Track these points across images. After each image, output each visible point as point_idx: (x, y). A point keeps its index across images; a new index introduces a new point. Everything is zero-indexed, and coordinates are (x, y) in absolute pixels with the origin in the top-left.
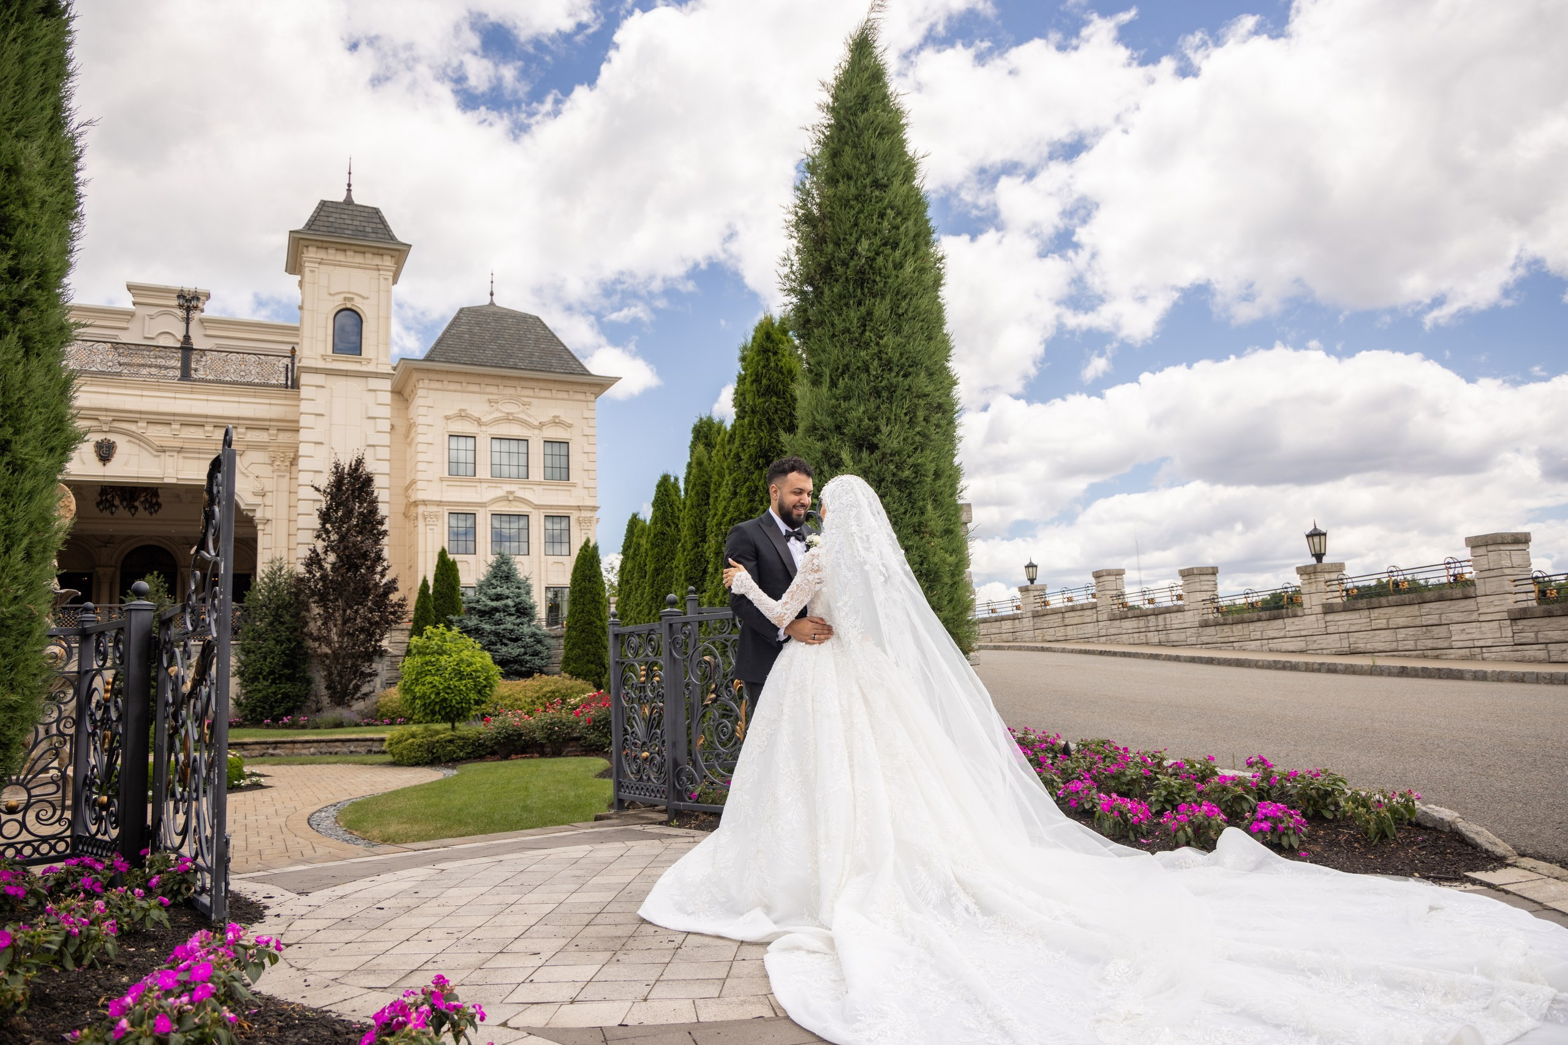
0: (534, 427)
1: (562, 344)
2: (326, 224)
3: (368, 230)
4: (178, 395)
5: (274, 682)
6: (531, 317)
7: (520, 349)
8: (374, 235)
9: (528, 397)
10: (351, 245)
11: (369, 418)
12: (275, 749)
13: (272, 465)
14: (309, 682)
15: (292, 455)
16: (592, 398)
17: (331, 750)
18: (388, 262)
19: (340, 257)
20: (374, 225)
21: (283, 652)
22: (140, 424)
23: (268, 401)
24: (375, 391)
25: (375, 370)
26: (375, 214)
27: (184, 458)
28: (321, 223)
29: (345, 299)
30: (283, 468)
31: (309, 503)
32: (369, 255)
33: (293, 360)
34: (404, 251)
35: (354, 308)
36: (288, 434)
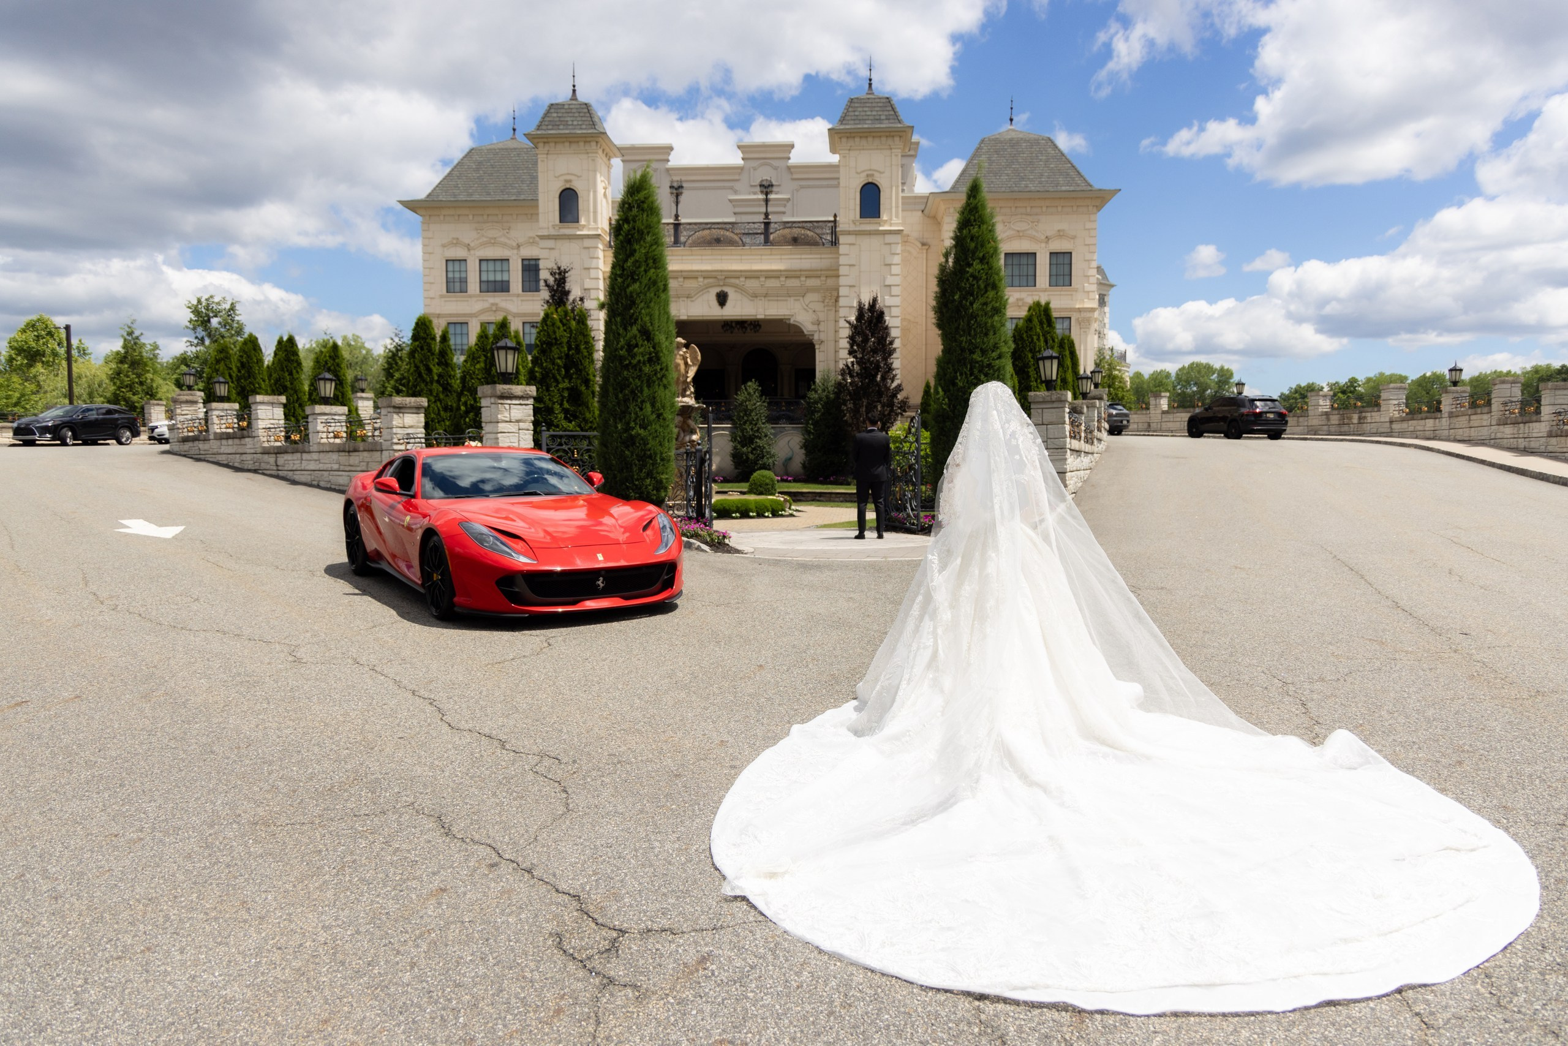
0: (1041, 241)
2: (852, 118)
3: (883, 117)
4: (763, 257)
6: (1042, 138)
7: (1031, 172)
8: (886, 122)
9: (1037, 214)
10: (870, 132)
13: (823, 302)
15: (836, 295)
16: (1095, 210)
18: (898, 142)
19: (864, 142)
20: (887, 113)
21: (831, 433)
23: (819, 256)
24: (889, 244)
25: (889, 229)
26: (888, 103)
27: (769, 300)
28: (849, 118)
29: (868, 176)
30: (830, 304)
31: (846, 332)
32: (884, 138)
33: (835, 223)
34: (908, 131)
35: (874, 182)
36: (833, 280)
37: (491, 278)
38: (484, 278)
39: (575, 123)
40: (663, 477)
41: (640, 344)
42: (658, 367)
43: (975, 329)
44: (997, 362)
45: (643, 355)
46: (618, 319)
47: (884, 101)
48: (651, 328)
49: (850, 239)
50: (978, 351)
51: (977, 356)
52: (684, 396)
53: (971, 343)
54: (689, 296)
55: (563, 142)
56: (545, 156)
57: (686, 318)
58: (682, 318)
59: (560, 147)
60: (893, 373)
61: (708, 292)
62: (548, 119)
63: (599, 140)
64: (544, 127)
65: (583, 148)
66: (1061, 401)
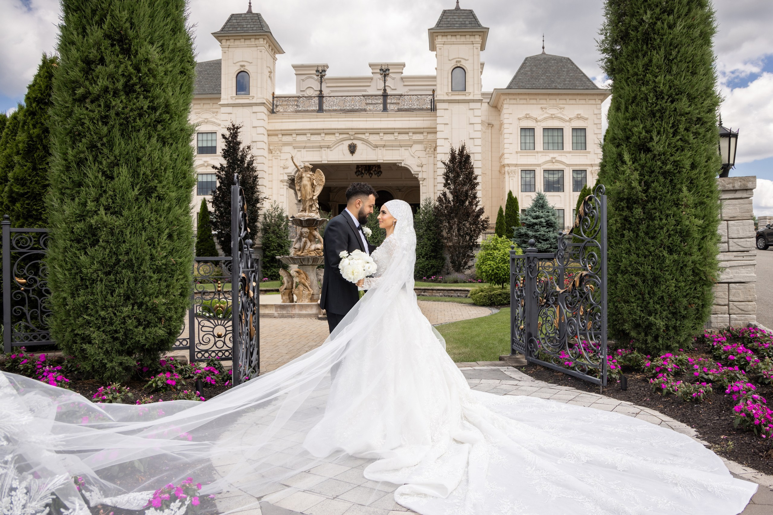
0: (566, 121)
1: (582, 73)
2: (446, 23)
3: (467, 22)
4: (382, 119)
5: (427, 259)
6: (564, 58)
7: (559, 78)
8: (470, 26)
9: (563, 104)
10: (458, 30)
12: (424, 292)
13: (425, 151)
14: (443, 259)
15: (434, 145)
16: (599, 102)
17: (449, 294)
18: (478, 39)
19: (453, 39)
20: (470, 20)
21: (431, 245)
22: (366, 135)
23: (422, 119)
24: (473, 109)
25: (473, 98)
26: (470, 13)
27: (386, 150)
28: (444, 23)
29: (457, 62)
30: (430, 152)
31: (442, 170)
32: (468, 37)
33: (434, 96)
34: (486, 32)
35: (461, 66)
36: (432, 135)
37: (205, 145)
38: (200, 145)
39: (249, 26)
40: (156, 301)
47: (468, 12)
49: (444, 106)
52: (310, 211)
54: (328, 147)
55: (240, 39)
56: (227, 49)
57: (326, 162)
58: (323, 162)
59: (237, 43)
60: (477, 200)
61: (343, 144)
62: (230, 24)
63: (266, 37)
64: (226, 29)
65: (254, 43)
66: (747, 190)
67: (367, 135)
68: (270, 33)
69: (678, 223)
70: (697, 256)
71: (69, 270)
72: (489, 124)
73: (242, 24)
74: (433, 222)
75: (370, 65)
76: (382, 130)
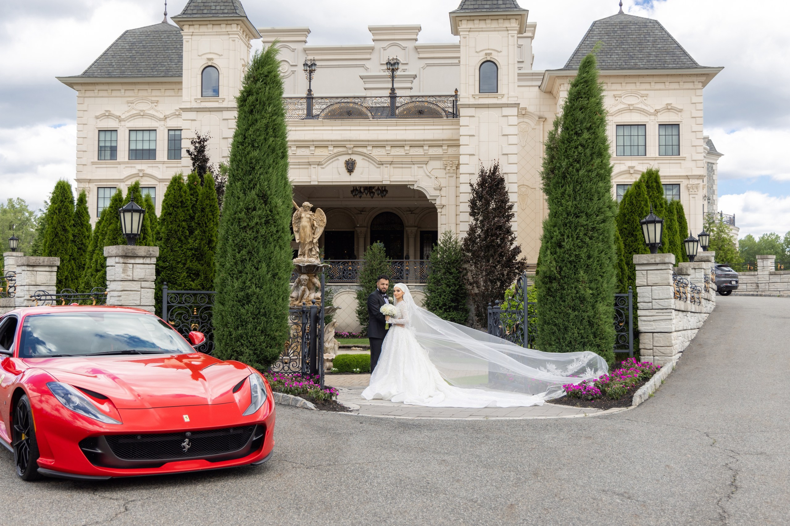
0: (650, 114)
1: (675, 42)
4: (389, 128)
5: (445, 310)
6: (651, 21)
7: (640, 51)
8: (503, 6)
9: (646, 90)
10: (488, 16)
11: (504, 135)
13: (445, 169)
15: (457, 162)
18: (514, 24)
19: (482, 25)
21: (451, 292)
22: (368, 148)
23: (441, 127)
24: (507, 116)
25: (507, 102)
27: (394, 168)
29: (486, 54)
30: (452, 171)
31: (467, 196)
32: (501, 21)
33: (456, 98)
34: (524, 14)
35: (492, 60)
36: (455, 149)
39: (218, 8)
40: (277, 334)
41: (258, 208)
42: (274, 229)
43: (580, 194)
44: (602, 225)
45: (260, 217)
46: (239, 184)
48: (269, 192)
49: (471, 112)
50: (583, 215)
51: (583, 220)
52: (309, 256)
53: (576, 207)
54: (319, 164)
55: (207, 25)
56: (190, 37)
57: (316, 183)
58: (312, 183)
59: (203, 29)
60: (513, 236)
61: (338, 159)
62: (194, 4)
63: (240, 22)
64: (189, 12)
65: (224, 30)
66: (665, 263)
67: (370, 148)
68: (246, 17)
69: (577, 292)
70: (591, 313)
71: (234, 317)
72: (540, 118)
73: (210, 4)
74: (453, 263)
75: (371, 29)
76: (388, 143)
